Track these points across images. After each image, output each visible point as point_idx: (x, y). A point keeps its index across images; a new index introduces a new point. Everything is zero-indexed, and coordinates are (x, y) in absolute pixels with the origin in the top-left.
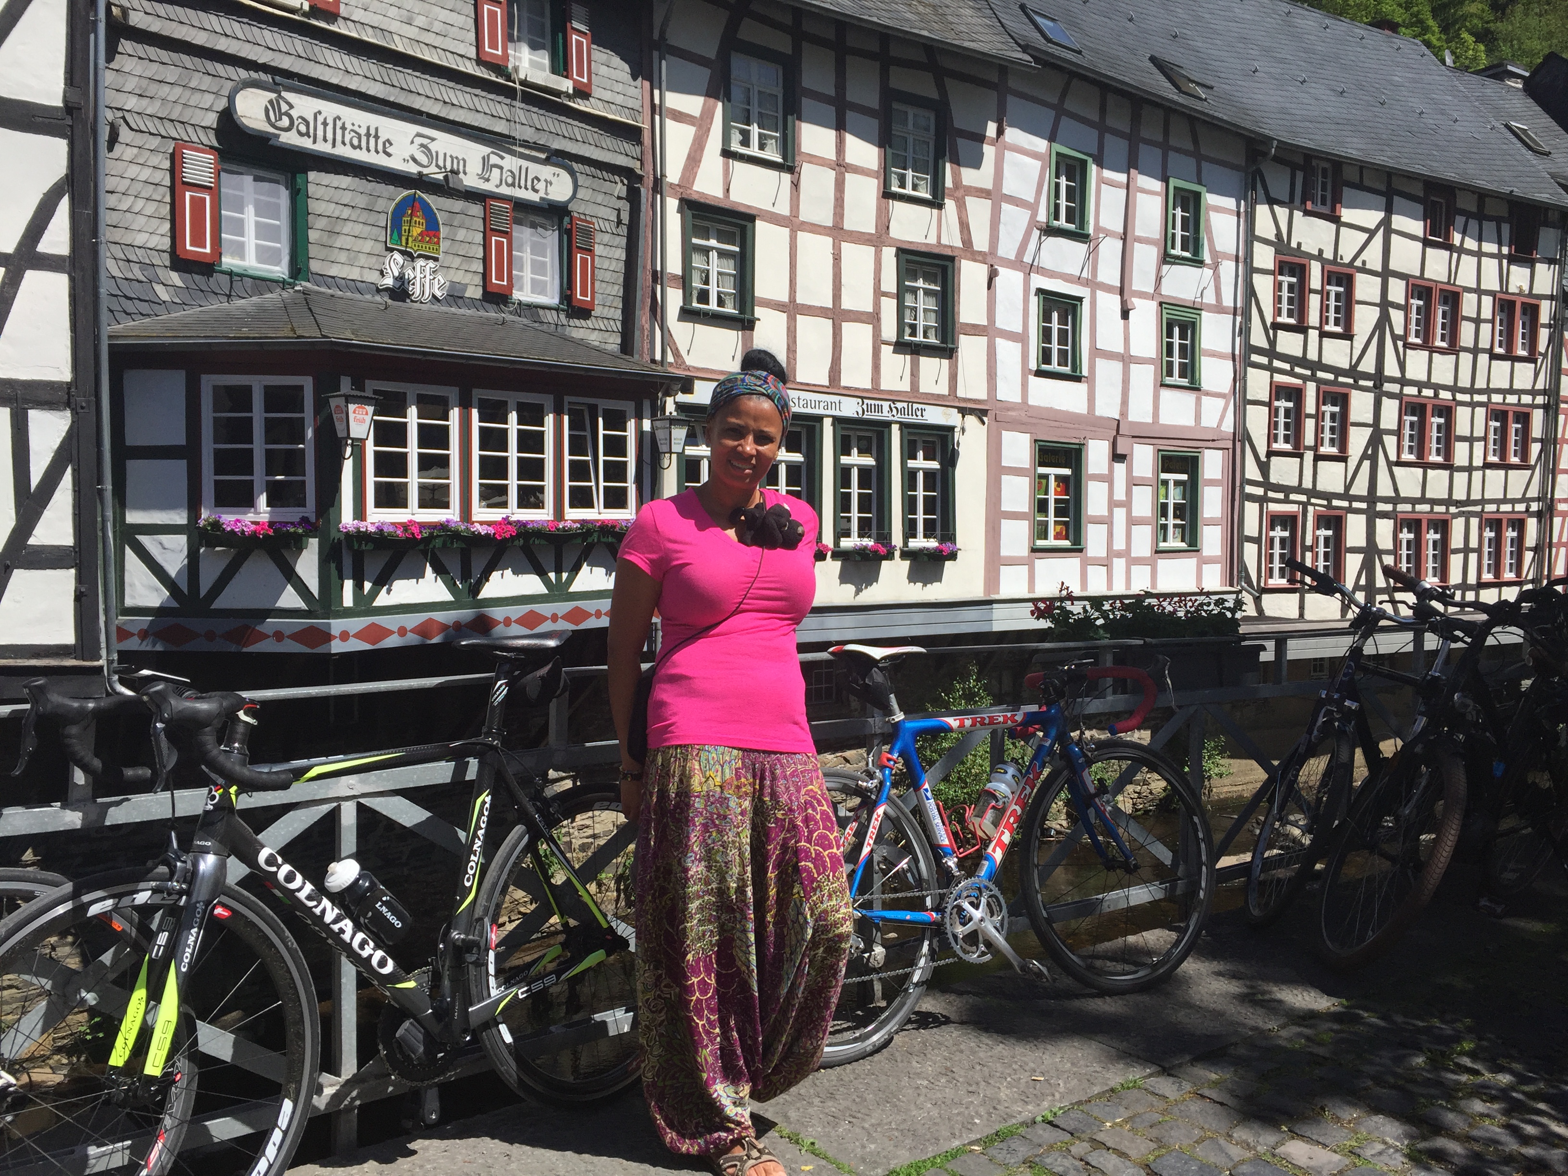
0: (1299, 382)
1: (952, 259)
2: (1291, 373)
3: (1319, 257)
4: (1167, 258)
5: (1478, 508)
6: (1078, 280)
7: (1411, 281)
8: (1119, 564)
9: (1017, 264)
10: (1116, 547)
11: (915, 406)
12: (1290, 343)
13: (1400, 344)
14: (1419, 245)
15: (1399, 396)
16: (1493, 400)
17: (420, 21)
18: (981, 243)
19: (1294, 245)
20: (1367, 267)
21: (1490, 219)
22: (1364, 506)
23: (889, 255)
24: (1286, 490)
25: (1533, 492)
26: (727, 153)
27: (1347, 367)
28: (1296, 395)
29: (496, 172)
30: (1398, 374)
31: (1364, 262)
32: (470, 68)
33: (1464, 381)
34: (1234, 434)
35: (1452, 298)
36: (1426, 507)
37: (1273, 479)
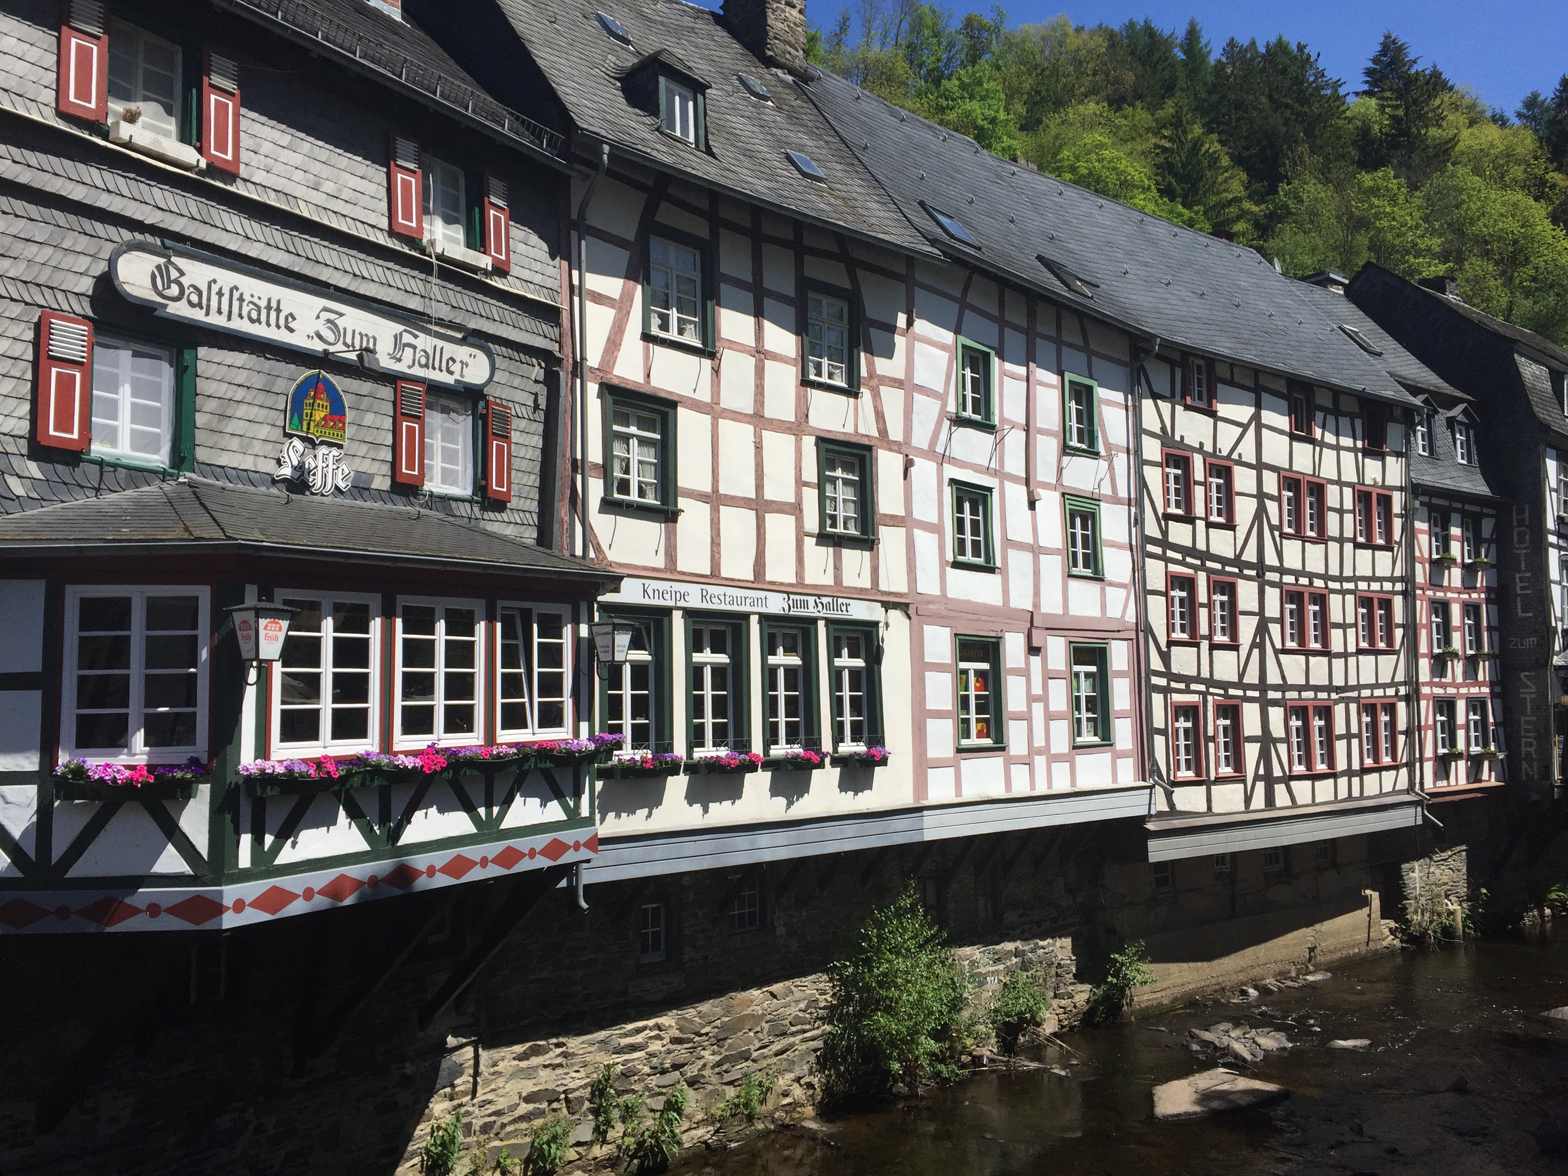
0: (1191, 571)
1: (869, 448)
2: (1182, 563)
3: (1200, 449)
4: (1066, 450)
5: (1355, 694)
6: (987, 470)
7: (1283, 473)
8: (1040, 761)
9: (930, 453)
10: (1036, 744)
11: (840, 601)
12: (1179, 533)
13: (1277, 533)
14: (1287, 439)
15: (1279, 585)
16: (1360, 588)
17: (328, 187)
18: (896, 433)
19: (1177, 438)
20: (1243, 459)
21: (1345, 414)
22: (1256, 694)
23: (809, 443)
24: (1187, 680)
25: (1400, 677)
26: (647, 337)
27: (1232, 557)
28: (1188, 584)
29: (409, 351)
30: (1277, 564)
31: (1240, 455)
32: (382, 239)
33: (1334, 571)
34: (1137, 624)
35: (1318, 490)
36: (1310, 694)
37: (1174, 670)
